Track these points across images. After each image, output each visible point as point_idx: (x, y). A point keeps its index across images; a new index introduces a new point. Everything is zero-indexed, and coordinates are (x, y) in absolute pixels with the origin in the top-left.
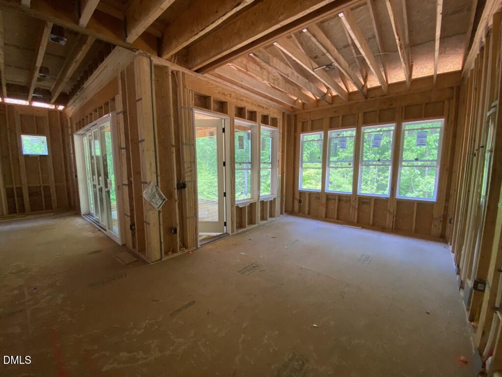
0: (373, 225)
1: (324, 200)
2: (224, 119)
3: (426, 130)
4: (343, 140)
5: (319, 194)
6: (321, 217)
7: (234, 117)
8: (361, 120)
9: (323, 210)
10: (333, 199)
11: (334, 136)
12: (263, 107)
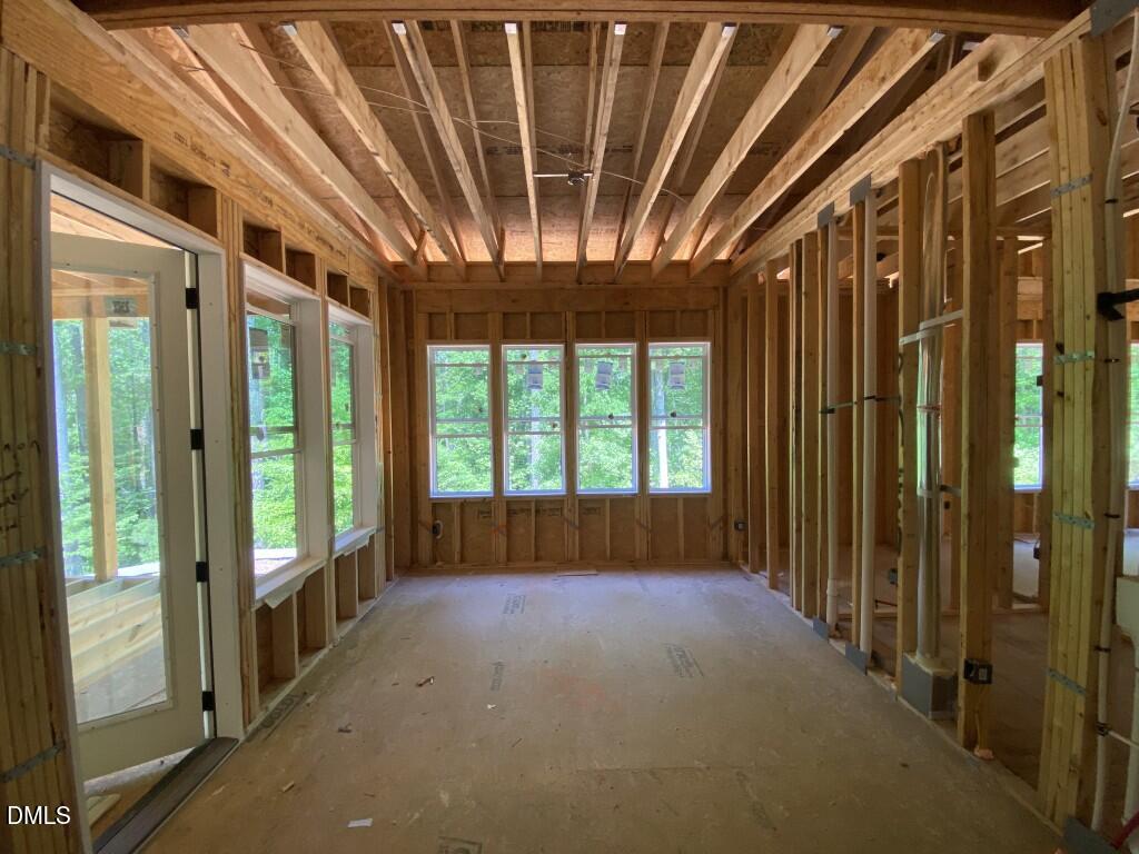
0: (612, 558)
1: (501, 519)
2: (196, 257)
3: (682, 360)
4: (535, 368)
5: (490, 502)
6: (498, 562)
7: (244, 255)
8: (571, 328)
9: (500, 543)
10: (522, 510)
11: (513, 360)
12: (332, 247)
